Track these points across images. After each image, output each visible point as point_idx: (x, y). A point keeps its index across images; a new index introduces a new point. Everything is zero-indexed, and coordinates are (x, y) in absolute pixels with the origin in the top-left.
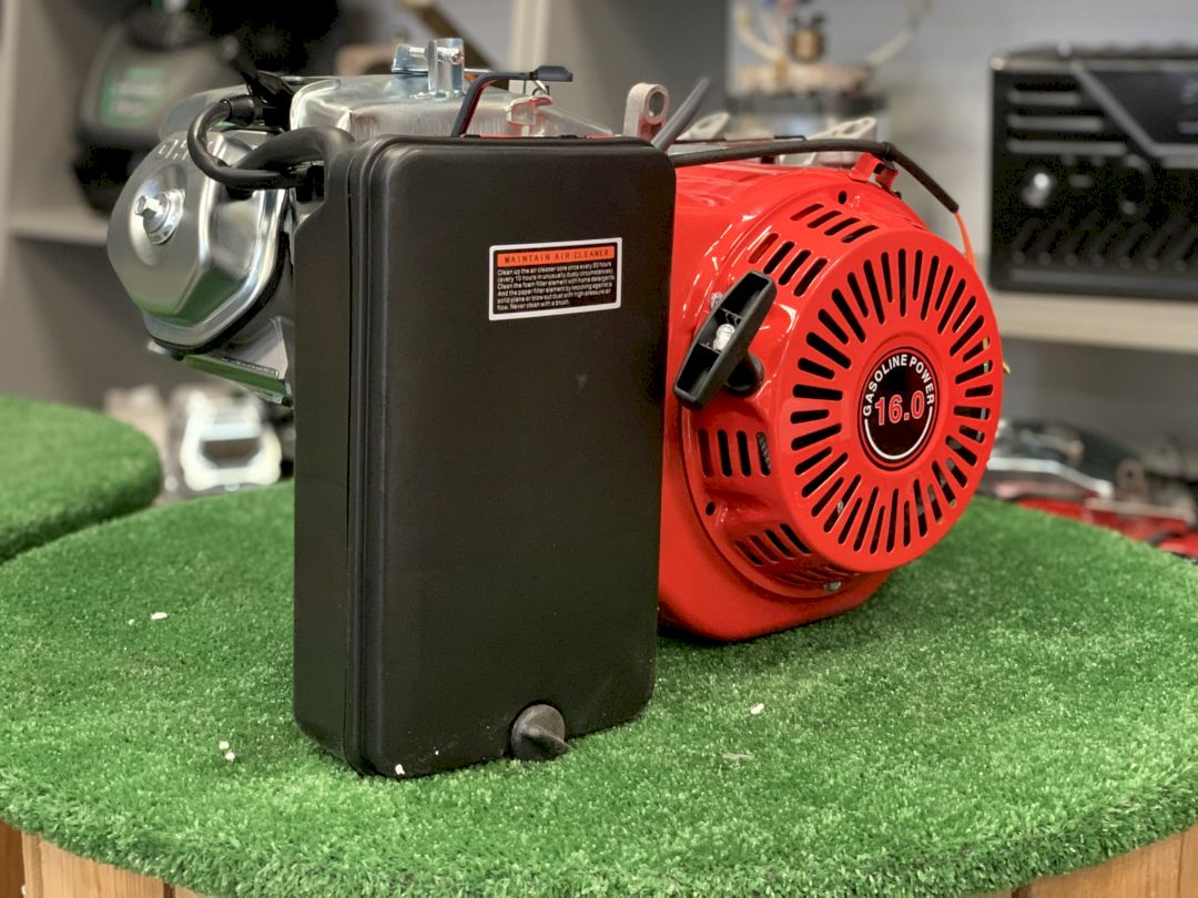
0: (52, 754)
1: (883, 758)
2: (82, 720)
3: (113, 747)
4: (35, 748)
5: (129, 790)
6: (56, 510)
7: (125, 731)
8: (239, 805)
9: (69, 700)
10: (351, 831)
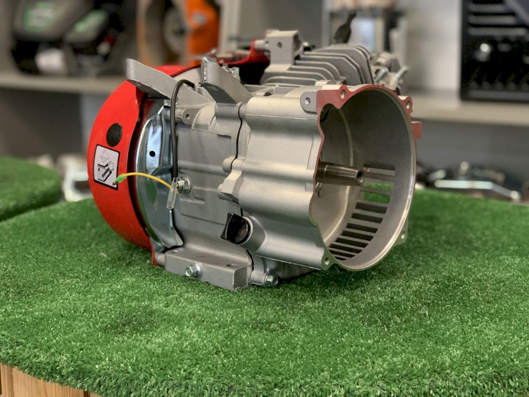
0: (22, 324)
1: (470, 321)
2: (36, 305)
3: (55, 319)
4: (12, 320)
5: (67, 342)
6: (12, 204)
7: (60, 310)
8: (129, 349)
9: (28, 295)
10: (194, 363)
